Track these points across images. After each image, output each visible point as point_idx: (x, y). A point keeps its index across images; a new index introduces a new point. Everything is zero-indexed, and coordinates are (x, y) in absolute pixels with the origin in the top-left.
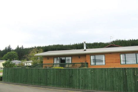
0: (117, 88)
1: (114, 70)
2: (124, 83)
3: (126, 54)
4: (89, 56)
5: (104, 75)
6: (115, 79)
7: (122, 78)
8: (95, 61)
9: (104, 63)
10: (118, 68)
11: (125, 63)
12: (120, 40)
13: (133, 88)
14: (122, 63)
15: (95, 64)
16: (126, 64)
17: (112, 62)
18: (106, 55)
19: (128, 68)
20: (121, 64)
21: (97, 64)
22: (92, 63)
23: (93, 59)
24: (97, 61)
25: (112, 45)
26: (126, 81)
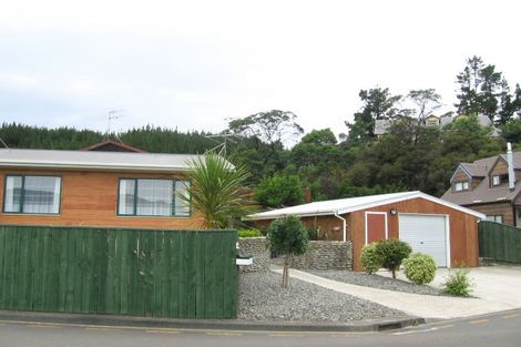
0: (70, 298)
1: (66, 233)
2: (95, 280)
3: (139, 181)
4: (3, 177)
5: (26, 250)
6: (64, 265)
7: (89, 263)
8: (22, 196)
9: (55, 209)
10: (79, 229)
11: (132, 213)
12: (159, 129)
13: (124, 299)
14: (123, 210)
15: (21, 211)
16: (135, 214)
17: (88, 207)
18: (69, 178)
19: (115, 230)
20: (118, 214)
21: (30, 208)
22: (10, 206)
23: (15, 190)
24: (30, 199)
25: (110, 144)
26: (105, 274)
